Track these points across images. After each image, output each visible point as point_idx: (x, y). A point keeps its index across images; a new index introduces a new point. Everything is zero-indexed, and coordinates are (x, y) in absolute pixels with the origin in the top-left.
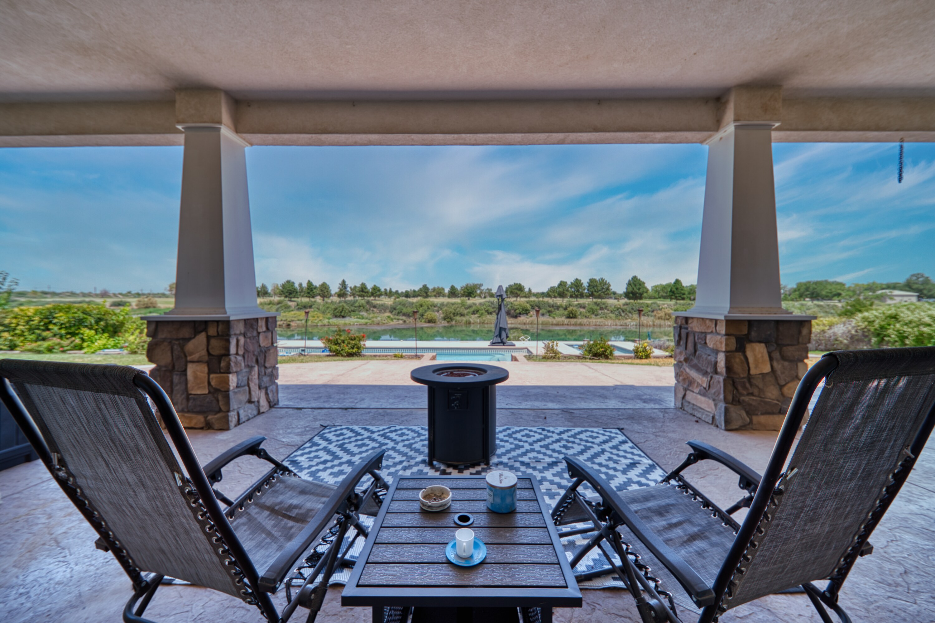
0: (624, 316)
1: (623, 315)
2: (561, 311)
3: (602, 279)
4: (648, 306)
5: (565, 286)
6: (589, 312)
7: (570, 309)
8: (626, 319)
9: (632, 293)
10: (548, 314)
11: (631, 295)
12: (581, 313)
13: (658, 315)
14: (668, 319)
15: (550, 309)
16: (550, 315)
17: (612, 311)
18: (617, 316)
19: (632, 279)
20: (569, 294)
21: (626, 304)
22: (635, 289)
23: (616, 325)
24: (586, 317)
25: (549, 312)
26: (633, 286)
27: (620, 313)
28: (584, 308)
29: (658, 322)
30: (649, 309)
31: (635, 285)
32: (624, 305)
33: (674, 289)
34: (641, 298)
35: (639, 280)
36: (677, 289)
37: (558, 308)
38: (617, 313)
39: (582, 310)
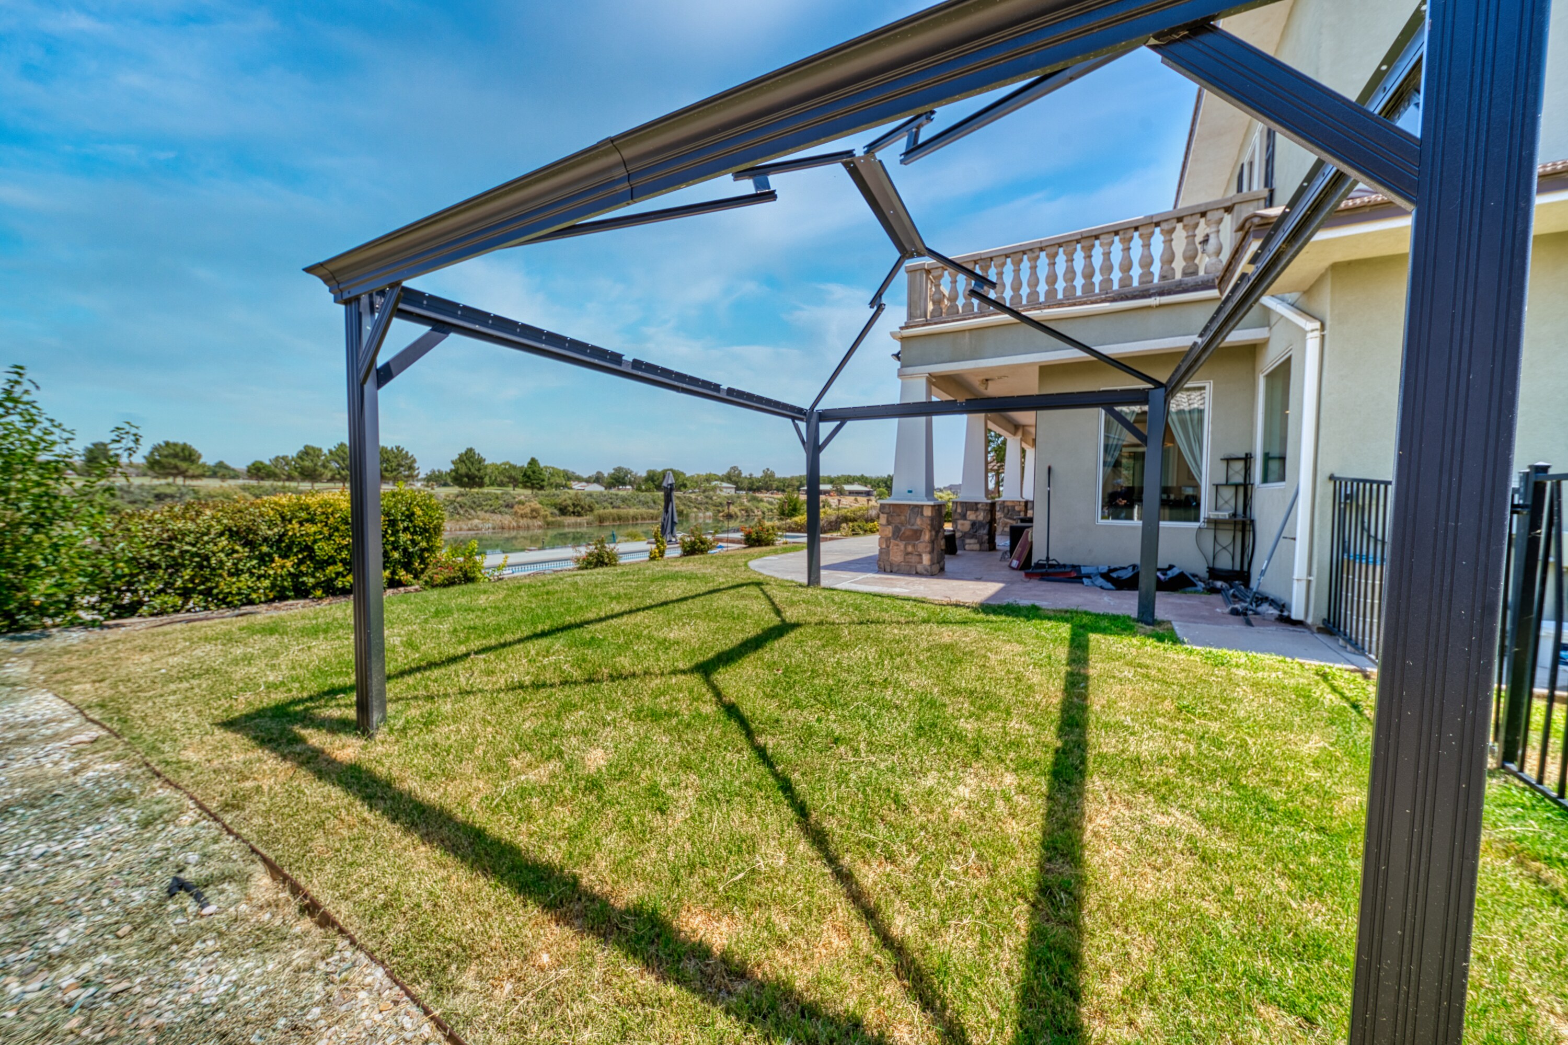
1: (462, 512)
3: (398, 448)
11: (466, 480)
13: (520, 512)
14: (535, 517)
23: (461, 529)
27: (455, 508)
29: (523, 522)
32: (458, 496)
33: (529, 473)
34: (481, 485)
36: (534, 472)
38: (450, 508)
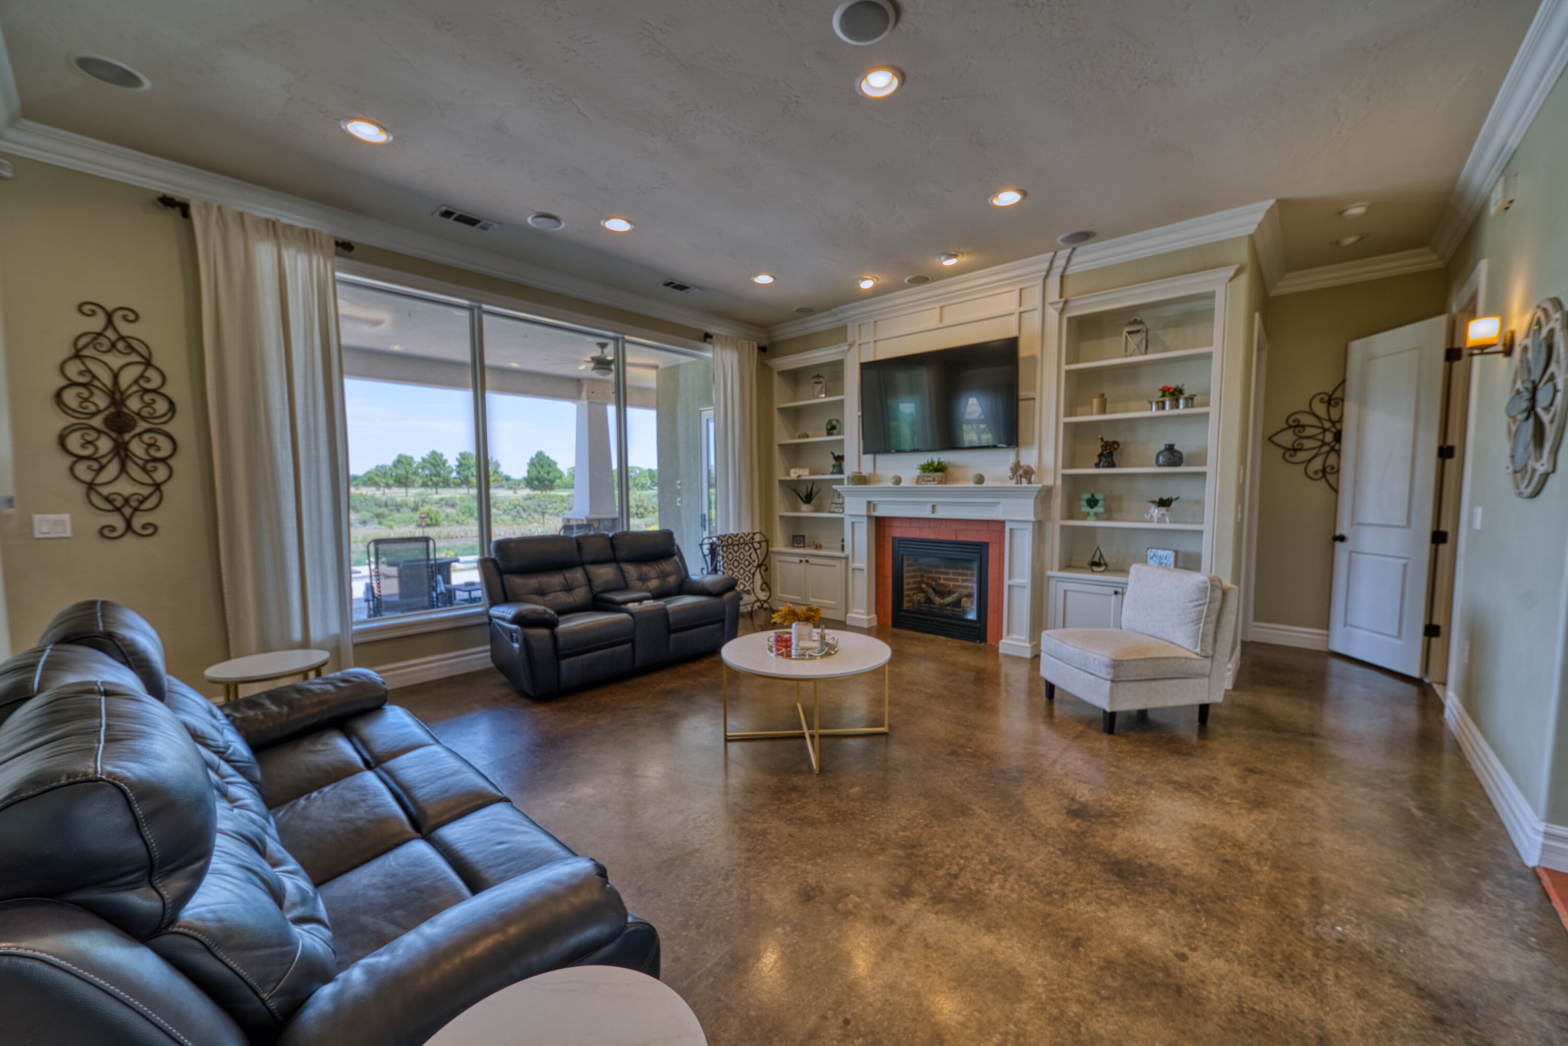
0: (526, 519)
2: (406, 514)
4: (563, 501)
5: (410, 465)
6: (463, 513)
7: (425, 508)
8: (530, 523)
9: (537, 479)
10: (376, 521)
12: (447, 516)
15: (380, 511)
16: (380, 523)
17: (505, 511)
18: (514, 518)
19: (537, 455)
20: (420, 481)
21: (529, 498)
22: (542, 473)
24: (458, 522)
25: (378, 516)
26: (539, 468)
28: (453, 506)
30: (565, 505)
31: (542, 467)
35: (548, 458)
37: (398, 507)
39: (449, 510)
